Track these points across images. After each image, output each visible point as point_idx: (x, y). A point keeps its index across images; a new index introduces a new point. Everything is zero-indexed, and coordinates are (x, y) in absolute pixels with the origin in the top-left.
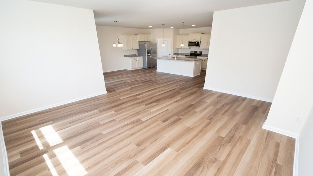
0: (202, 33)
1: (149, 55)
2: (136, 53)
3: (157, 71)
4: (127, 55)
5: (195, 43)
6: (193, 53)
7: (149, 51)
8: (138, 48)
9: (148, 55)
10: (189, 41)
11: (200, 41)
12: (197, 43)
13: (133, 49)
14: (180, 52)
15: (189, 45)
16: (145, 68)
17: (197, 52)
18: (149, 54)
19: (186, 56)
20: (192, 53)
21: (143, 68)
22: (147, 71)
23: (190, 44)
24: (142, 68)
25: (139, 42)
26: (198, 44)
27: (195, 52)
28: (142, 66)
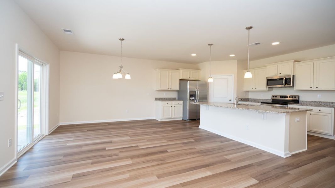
0: (296, 61)
1: (193, 100)
2: (175, 95)
3: (200, 127)
4: (160, 98)
5: (282, 79)
6: (278, 98)
7: (192, 93)
8: (178, 89)
9: (190, 100)
10: (267, 78)
11: (293, 76)
12: (286, 79)
13: (170, 89)
14: (251, 96)
15: (267, 85)
16: (185, 119)
17: (286, 97)
18: (193, 98)
19: (262, 103)
20: (275, 98)
21: (183, 120)
22: (188, 125)
23: (269, 82)
24: (181, 119)
25: (180, 80)
26: (288, 81)
27: (282, 97)
28: (181, 115)
